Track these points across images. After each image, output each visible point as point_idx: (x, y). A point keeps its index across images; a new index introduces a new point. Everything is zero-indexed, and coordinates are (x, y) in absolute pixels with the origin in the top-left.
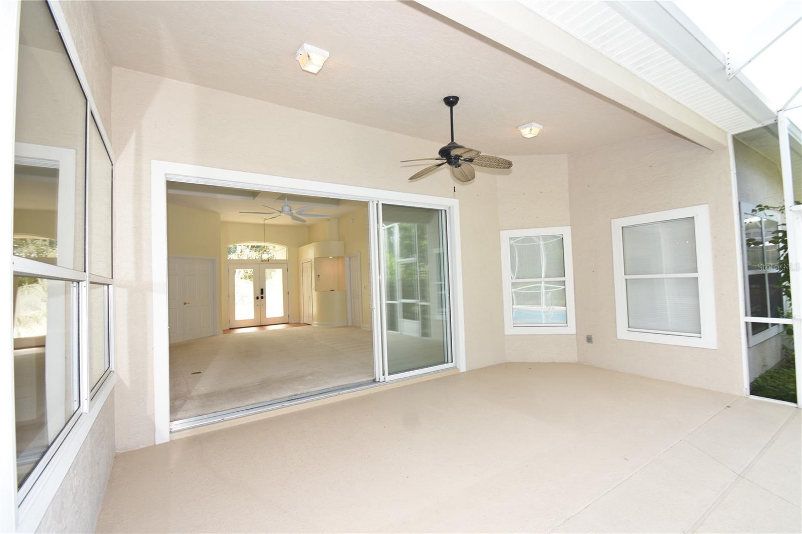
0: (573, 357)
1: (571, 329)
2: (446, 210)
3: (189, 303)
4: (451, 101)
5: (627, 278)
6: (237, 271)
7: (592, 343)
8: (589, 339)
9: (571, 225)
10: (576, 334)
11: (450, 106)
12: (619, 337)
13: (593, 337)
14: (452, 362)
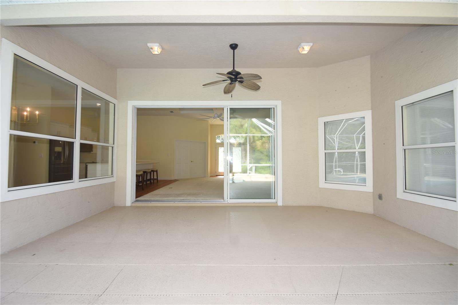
0: (370, 209)
1: (369, 187)
2: (274, 108)
3: (193, 162)
4: (234, 47)
5: (405, 148)
6: (220, 148)
7: (382, 200)
8: (380, 197)
9: (371, 110)
10: (373, 192)
11: (233, 49)
12: (398, 197)
13: (383, 196)
14: (275, 199)
